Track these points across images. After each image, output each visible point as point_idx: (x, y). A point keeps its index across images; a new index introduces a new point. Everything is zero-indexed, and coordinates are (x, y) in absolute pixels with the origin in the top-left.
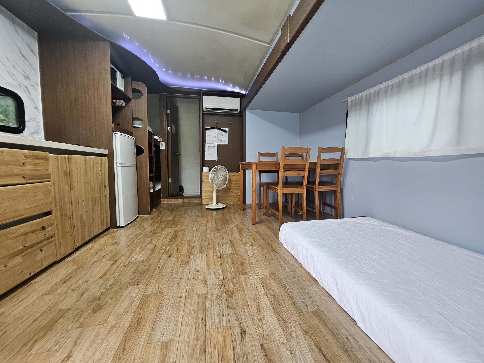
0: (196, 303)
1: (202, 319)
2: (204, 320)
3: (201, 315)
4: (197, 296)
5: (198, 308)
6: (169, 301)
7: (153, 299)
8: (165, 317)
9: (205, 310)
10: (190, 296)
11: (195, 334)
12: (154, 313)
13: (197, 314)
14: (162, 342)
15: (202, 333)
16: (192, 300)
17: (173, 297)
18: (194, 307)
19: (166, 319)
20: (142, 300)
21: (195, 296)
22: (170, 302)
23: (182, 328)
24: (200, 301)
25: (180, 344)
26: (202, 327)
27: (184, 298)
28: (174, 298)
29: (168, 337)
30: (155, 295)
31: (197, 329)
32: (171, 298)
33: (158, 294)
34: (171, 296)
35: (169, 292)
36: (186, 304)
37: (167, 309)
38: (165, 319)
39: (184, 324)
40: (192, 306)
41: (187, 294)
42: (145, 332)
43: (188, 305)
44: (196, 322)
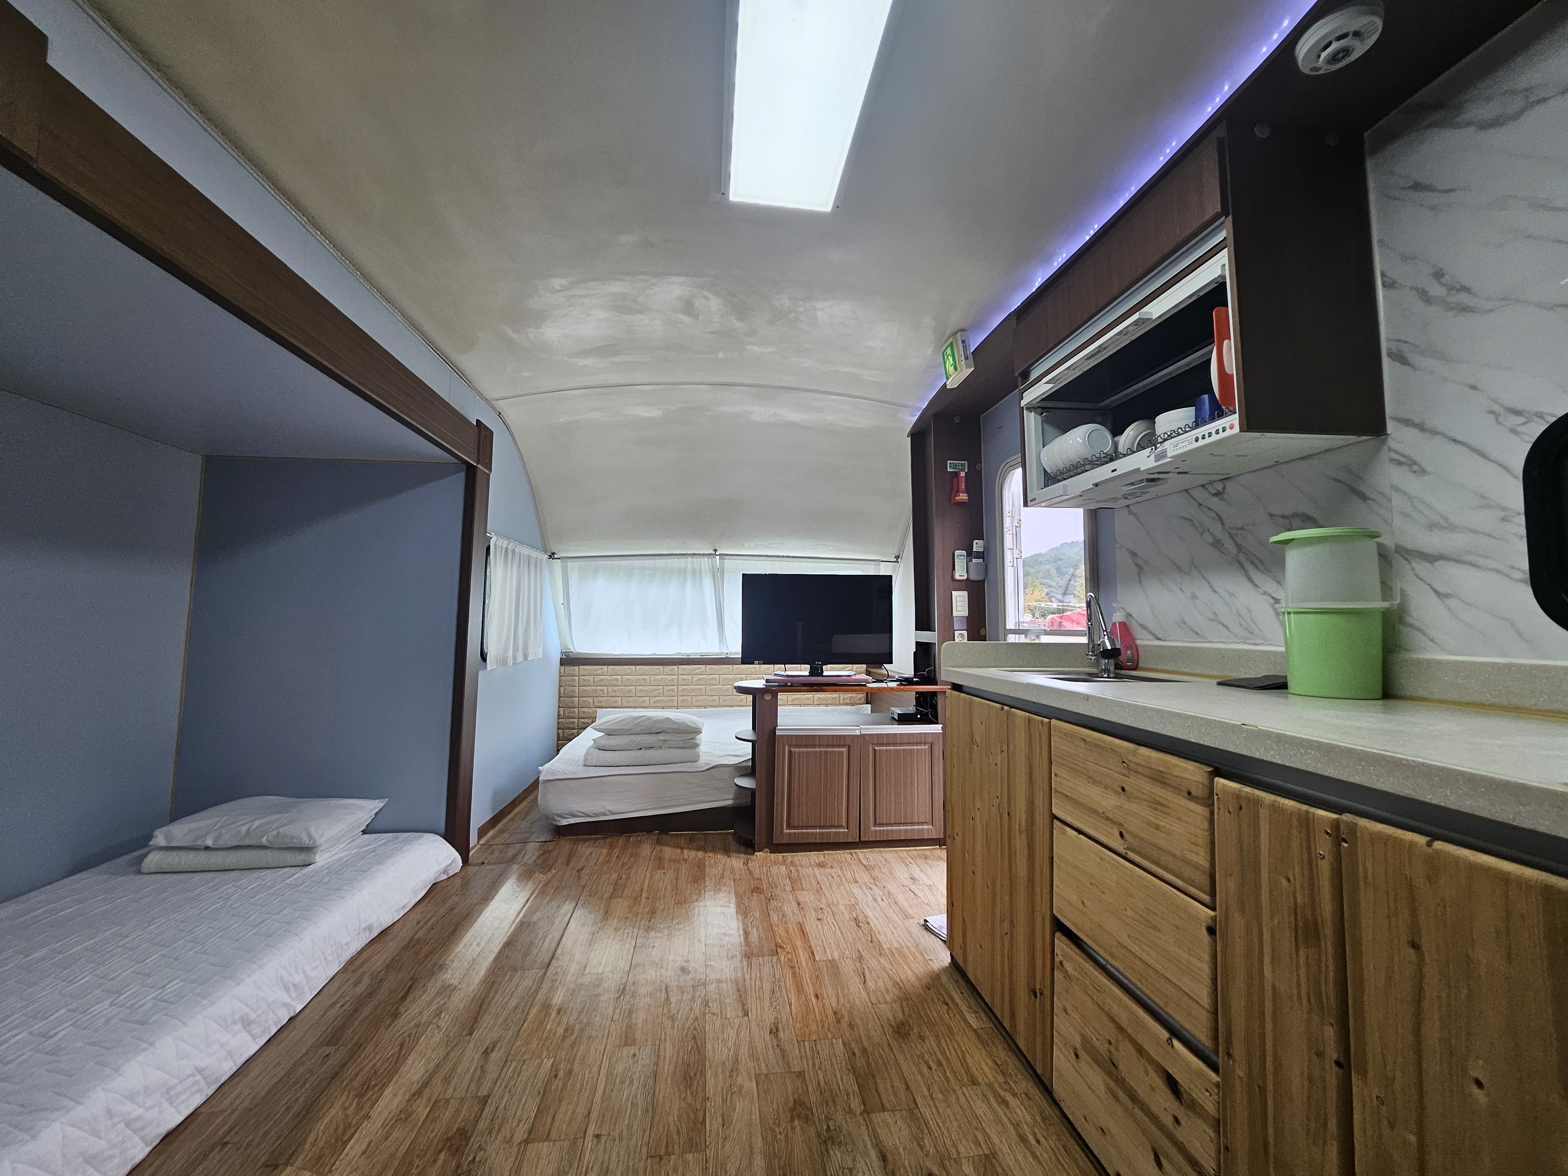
0: (559, 1116)
1: (556, 1076)
2: (554, 1073)
3: (558, 1084)
4: (553, 1136)
5: (560, 1101)
6: (630, 1127)
7: (675, 1136)
8: (634, 1087)
9: (543, 1096)
10: (572, 1137)
11: (577, 1051)
12: (661, 1097)
13: (564, 1086)
14: (635, 1045)
15: (563, 1053)
16: (569, 1124)
17: (621, 1140)
18: (569, 1104)
19: (632, 1082)
20: (703, 1132)
21: (560, 1137)
22: (627, 1122)
23: (599, 1063)
24: (549, 1120)
25: (605, 1041)
26: (561, 1062)
27: (591, 1132)
28: (616, 1134)
29: (625, 1052)
30: (670, 1149)
31: (572, 1059)
32: (625, 1133)
33: (662, 1152)
34: (624, 1143)
35: (631, 1156)
36: (586, 1112)
37: (632, 1103)
38: (635, 1082)
39: (595, 1069)
40: (571, 1107)
41: (579, 1143)
42: (670, 1060)
43: (581, 1111)
44: (570, 1072)
